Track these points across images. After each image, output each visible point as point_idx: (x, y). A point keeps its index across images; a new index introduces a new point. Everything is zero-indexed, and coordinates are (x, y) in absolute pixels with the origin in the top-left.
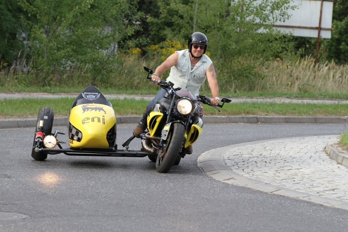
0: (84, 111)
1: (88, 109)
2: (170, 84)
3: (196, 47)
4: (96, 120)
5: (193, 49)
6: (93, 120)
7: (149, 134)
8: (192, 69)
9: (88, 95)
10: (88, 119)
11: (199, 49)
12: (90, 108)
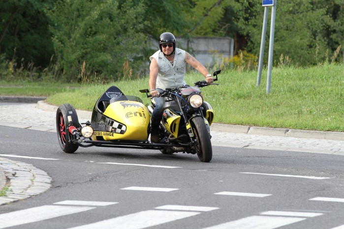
0: (125, 107)
1: (127, 105)
2: (167, 91)
3: (165, 46)
4: (138, 114)
5: (163, 49)
6: (135, 114)
7: (173, 136)
8: (173, 65)
9: (111, 94)
10: (131, 113)
11: (167, 47)
12: (129, 104)
